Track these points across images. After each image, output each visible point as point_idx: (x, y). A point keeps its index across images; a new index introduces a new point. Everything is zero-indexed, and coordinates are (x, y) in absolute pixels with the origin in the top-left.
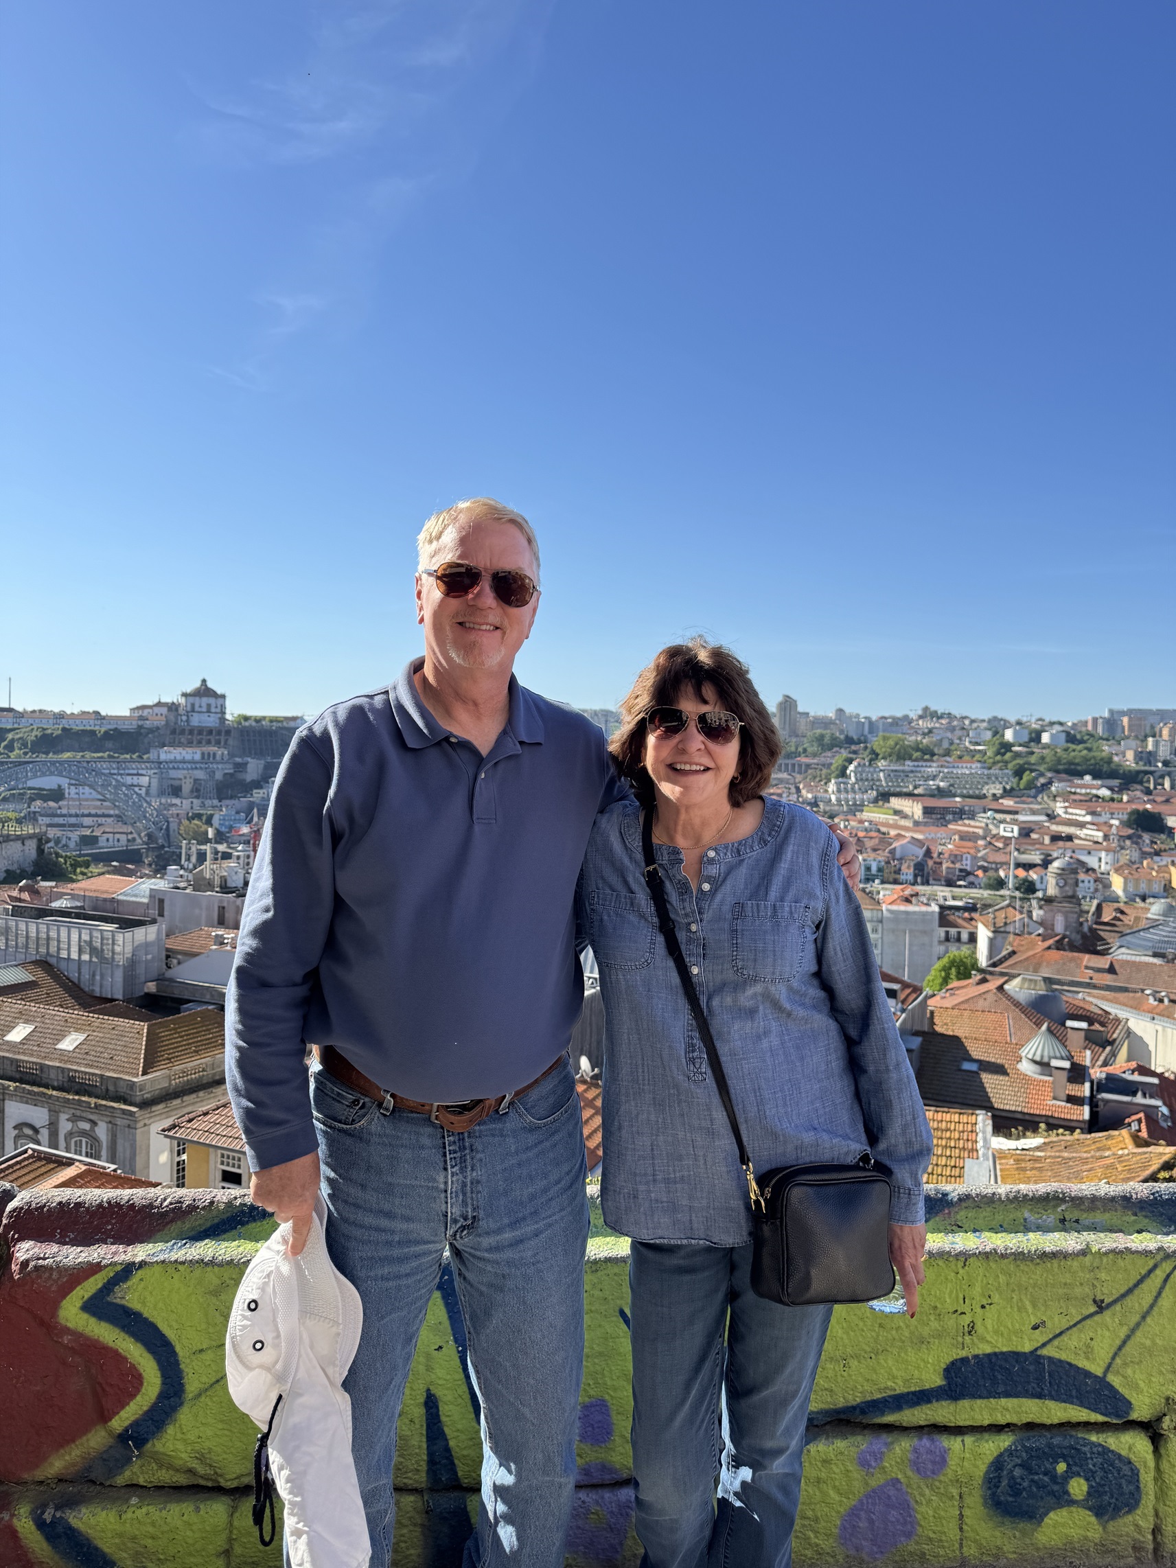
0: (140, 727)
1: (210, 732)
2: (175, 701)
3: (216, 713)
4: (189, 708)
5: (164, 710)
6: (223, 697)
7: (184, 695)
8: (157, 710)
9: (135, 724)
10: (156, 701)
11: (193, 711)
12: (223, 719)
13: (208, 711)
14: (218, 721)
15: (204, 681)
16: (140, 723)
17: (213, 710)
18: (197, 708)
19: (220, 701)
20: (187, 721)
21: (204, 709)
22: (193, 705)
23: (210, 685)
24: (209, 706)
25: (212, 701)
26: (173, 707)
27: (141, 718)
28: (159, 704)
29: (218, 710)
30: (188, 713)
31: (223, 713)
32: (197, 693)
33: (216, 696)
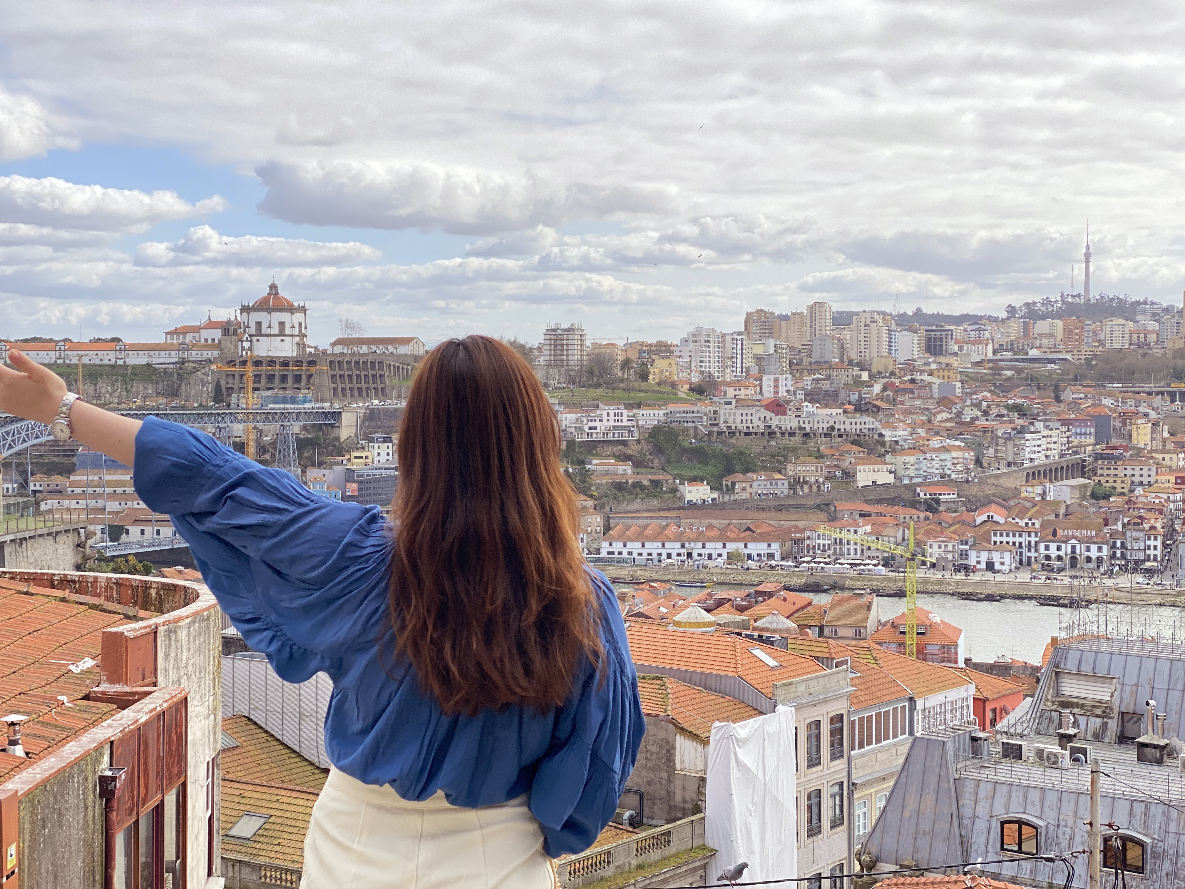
0: (182, 361)
1: (285, 363)
2: (233, 319)
3: (292, 336)
4: (253, 330)
5: (217, 334)
6: (303, 309)
7: (245, 309)
8: (205, 334)
9: (174, 356)
10: (204, 320)
11: (259, 333)
12: (301, 346)
13: (282, 333)
14: (295, 348)
15: (273, 287)
16: (183, 354)
17: (288, 331)
18: (264, 330)
19: (298, 317)
20: (250, 349)
21: (275, 330)
22: (259, 324)
23: (283, 293)
24: (282, 324)
25: (285, 317)
26: (227, 328)
27: (183, 347)
28: (211, 325)
29: (296, 331)
30: (250, 336)
31: (303, 335)
32: (263, 306)
33: (292, 309)
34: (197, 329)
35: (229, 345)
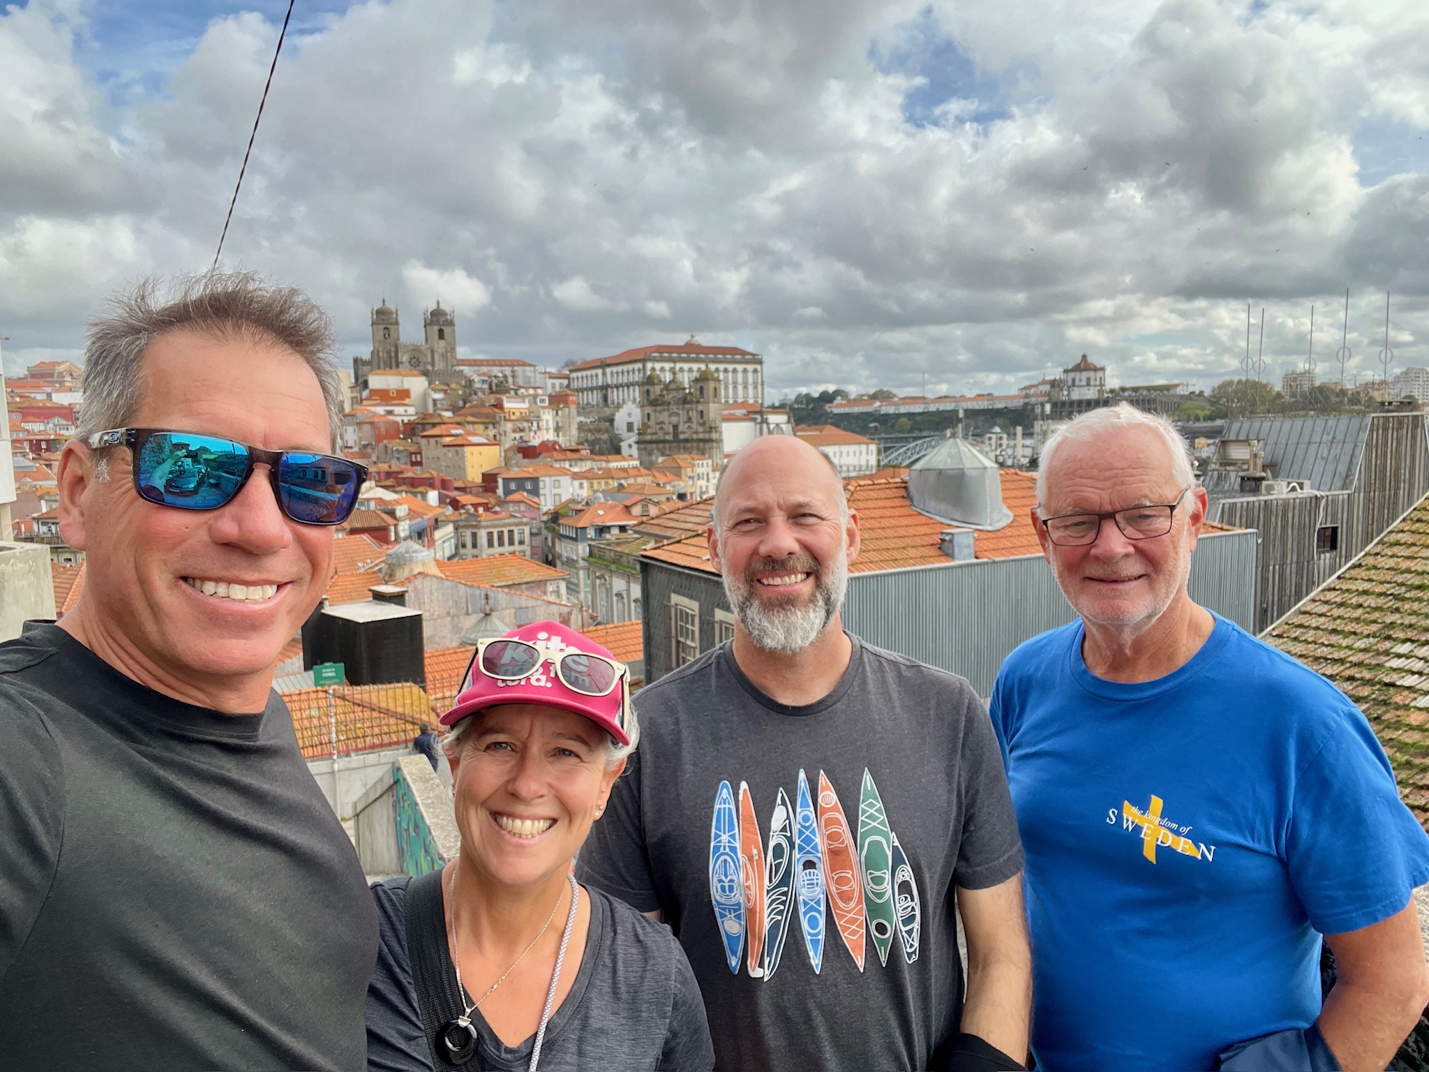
0: (1026, 404)
1: (1089, 403)
2: (1058, 378)
3: (1095, 386)
4: (1070, 383)
5: (1047, 388)
6: (1103, 369)
7: (1066, 371)
8: (1041, 388)
9: (1022, 402)
10: (1041, 379)
11: (1074, 385)
12: (1102, 392)
13: (1088, 384)
14: (1097, 394)
15: (1084, 357)
16: (1027, 400)
17: (1092, 383)
18: (1077, 383)
19: (1100, 374)
20: (1068, 395)
21: (1084, 383)
22: (1074, 380)
23: (1090, 359)
24: (1088, 379)
25: (1091, 374)
26: (1053, 383)
27: (1027, 396)
28: (1044, 382)
29: (1098, 383)
30: (1069, 387)
31: (1101, 385)
32: (1077, 368)
33: (1095, 369)
34: (1036, 386)
35: (1055, 393)
